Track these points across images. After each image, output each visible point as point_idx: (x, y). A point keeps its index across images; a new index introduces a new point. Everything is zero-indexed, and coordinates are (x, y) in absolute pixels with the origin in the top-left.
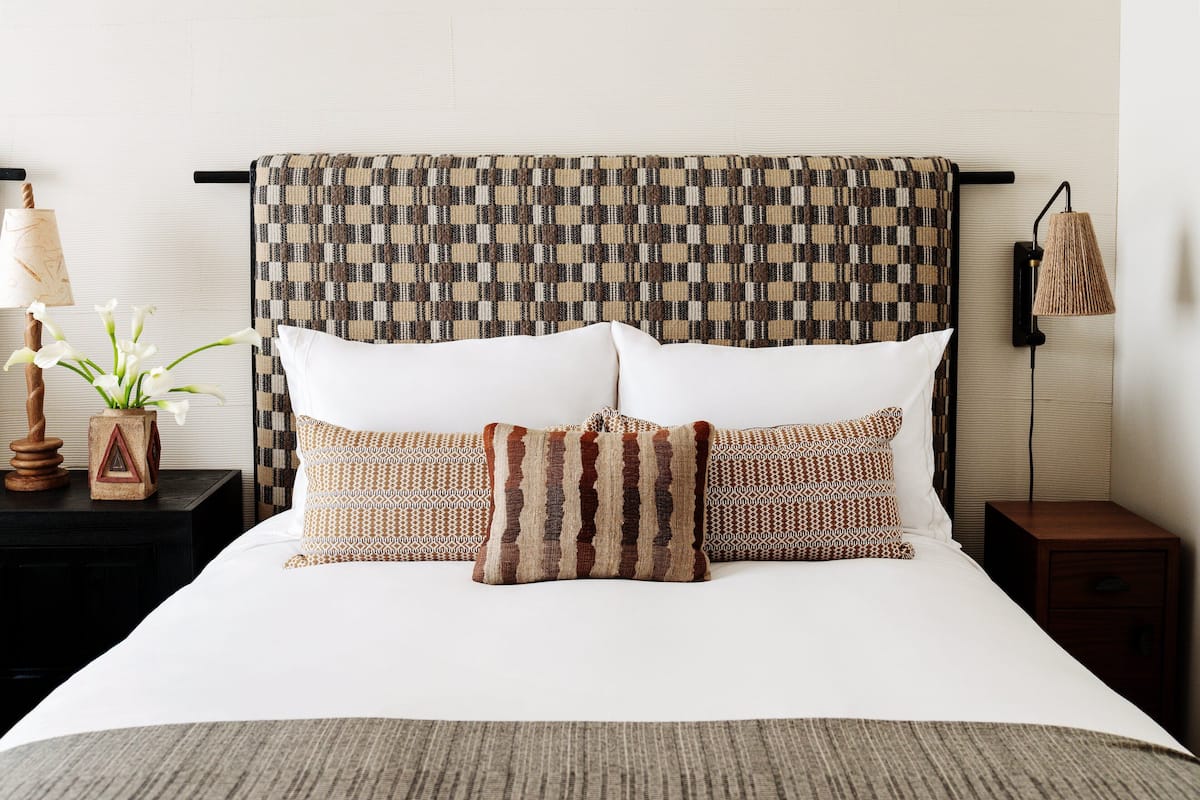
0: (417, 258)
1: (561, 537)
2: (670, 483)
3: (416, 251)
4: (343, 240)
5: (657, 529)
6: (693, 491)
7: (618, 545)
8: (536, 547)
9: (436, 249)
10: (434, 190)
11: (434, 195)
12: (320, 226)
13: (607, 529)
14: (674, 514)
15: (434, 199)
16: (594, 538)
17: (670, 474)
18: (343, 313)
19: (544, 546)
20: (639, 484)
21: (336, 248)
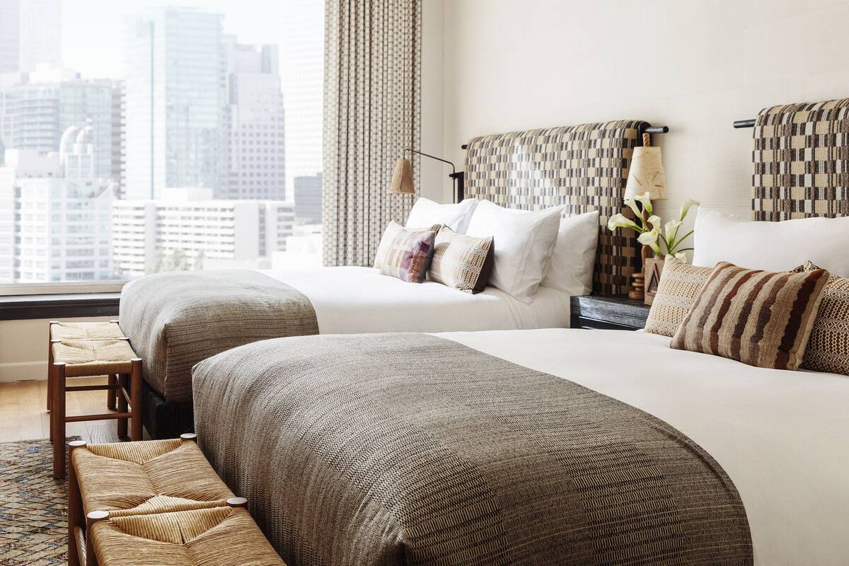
0: (829, 170)
1: (705, 327)
2: (772, 304)
3: (829, 165)
4: (790, 159)
5: (755, 331)
6: (789, 312)
7: (730, 337)
8: (693, 331)
9: (840, 164)
10: (841, 122)
11: (841, 125)
12: (779, 150)
13: (727, 326)
14: (768, 324)
15: (841, 129)
16: (719, 330)
17: (775, 298)
18: (789, 206)
19: (697, 330)
20: (754, 302)
21: (786, 164)
